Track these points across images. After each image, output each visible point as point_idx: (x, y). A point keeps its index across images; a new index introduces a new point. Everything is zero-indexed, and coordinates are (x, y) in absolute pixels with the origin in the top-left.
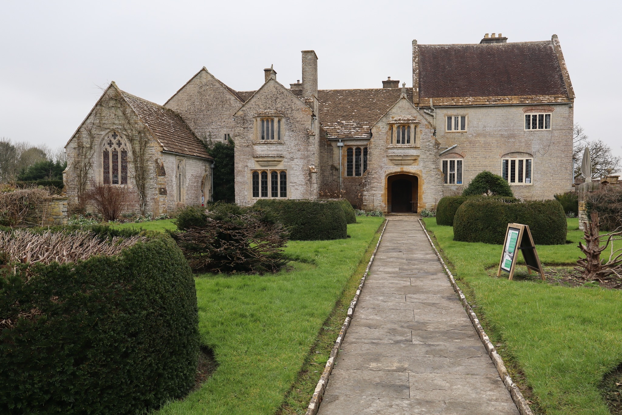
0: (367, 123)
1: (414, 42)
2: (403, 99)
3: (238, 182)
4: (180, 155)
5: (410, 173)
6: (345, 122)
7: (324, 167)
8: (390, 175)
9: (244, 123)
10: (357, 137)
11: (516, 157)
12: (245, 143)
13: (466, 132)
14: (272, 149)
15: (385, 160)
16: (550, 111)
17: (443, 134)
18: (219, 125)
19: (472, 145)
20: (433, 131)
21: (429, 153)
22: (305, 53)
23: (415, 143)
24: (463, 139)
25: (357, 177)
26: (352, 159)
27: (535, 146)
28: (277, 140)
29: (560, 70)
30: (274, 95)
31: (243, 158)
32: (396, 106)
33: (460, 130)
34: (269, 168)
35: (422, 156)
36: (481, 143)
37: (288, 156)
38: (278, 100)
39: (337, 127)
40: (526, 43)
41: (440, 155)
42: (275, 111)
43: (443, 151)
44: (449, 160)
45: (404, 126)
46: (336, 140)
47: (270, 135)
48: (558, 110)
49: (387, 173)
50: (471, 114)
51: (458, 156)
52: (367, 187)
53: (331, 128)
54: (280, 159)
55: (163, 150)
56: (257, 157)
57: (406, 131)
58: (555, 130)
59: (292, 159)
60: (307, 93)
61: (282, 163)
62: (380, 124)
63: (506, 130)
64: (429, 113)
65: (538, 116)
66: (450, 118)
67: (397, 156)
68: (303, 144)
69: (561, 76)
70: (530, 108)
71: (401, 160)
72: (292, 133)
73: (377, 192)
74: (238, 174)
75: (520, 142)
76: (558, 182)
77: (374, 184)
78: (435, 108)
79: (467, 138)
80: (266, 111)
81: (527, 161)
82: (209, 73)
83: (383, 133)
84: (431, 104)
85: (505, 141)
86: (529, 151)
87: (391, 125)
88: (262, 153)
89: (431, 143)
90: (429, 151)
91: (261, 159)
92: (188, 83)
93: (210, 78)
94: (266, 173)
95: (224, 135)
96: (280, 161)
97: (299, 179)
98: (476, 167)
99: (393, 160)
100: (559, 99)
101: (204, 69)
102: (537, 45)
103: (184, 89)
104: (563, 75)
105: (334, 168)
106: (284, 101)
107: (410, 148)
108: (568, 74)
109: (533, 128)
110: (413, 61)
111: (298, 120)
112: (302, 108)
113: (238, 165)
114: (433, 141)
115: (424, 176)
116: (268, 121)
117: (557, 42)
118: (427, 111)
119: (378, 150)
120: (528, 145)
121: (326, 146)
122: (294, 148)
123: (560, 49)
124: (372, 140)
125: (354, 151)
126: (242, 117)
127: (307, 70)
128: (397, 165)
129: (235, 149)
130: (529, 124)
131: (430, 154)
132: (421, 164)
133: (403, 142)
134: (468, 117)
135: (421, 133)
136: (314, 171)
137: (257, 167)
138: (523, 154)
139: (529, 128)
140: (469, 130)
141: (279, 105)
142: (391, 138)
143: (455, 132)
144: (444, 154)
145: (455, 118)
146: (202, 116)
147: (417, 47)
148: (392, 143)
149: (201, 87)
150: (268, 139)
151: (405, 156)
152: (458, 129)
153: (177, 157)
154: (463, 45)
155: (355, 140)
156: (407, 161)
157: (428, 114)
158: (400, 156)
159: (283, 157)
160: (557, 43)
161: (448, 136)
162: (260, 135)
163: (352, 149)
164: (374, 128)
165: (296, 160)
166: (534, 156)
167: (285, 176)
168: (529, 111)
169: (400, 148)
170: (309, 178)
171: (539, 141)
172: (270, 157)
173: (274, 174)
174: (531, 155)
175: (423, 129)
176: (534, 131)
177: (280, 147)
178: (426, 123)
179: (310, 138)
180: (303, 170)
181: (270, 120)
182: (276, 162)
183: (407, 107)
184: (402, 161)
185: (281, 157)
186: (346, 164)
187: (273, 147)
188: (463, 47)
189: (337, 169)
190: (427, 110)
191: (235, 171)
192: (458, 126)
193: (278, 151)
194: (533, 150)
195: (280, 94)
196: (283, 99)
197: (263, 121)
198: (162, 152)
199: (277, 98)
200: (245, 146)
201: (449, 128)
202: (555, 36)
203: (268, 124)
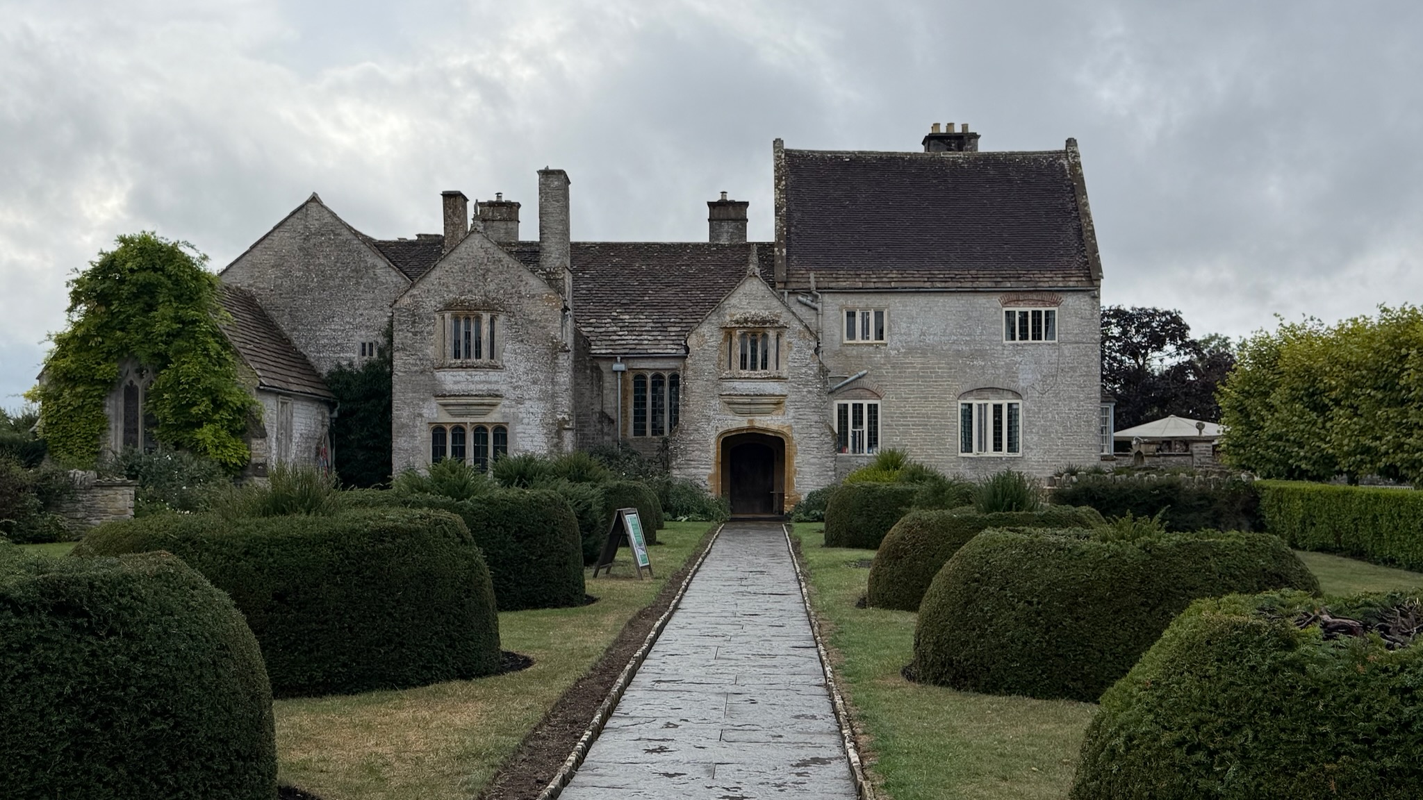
0: (678, 320)
1: (778, 143)
2: (753, 278)
3: (400, 449)
4: (282, 394)
5: (769, 431)
6: (627, 317)
7: (584, 415)
8: (726, 436)
9: (414, 322)
10: (656, 351)
11: (988, 399)
12: (416, 365)
13: (886, 345)
14: (477, 378)
15: (716, 402)
16: (1054, 303)
17: (837, 347)
18: (350, 323)
19: (898, 371)
20: (814, 344)
21: (805, 390)
22: (546, 174)
23: (777, 369)
24: (878, 358)
25: (655, 437)
26: (644, 398)
27: (1026, 376)
28: (489, 360)
29: (1078, 218)
30: (481, 264)
31: (413, 398)
32: (737, 291)
33: (872, 340)
34: (468, 420)
35: (793, 397)
36: (915, 367)
37: (512, 394)
38: (490, 277)
39: (610, 329)
40: (1012, 154)
41: (831, 392)
42: (484, 298)
43: (837, 383)
44: (850, 403)
45: (754, 334)
46: (611, 358)
47: (473, 349)
48: (1070, 301)
49: (721, 430)
50: (895, 307)
51: (868, 394)
52: (679, 461)
53: (597, 330)
54: (494, 401)
55: (261, 385)
56: (444, 396)
57: (759, 344)
58: (1066, 343)
59: (520, 401)
60: (551, 260)
61: (498, 408)
62: (705, 329)
63: (967, 343)
64: (809, 302)
65: (1030, 314)
66: (851, 315)
67: (741, 395)
68: (545, 369)
69: (1080, 231)
70: (1013, 297)
71: (750, 404)
72: (521, 345)
73: (700, 470)
74: (399, 432)
75: (995, 367)
76: (1073, 450)
77: (694, 454)
78: (820, 293)
79: (887, 356)
80: (463, 297)
81: (1010, 405)
82: (326, 208)
83: (713, 347)
84: (813, 285)
85: (966, 364)
86: (1012, 386)
87: (728, 332)
88: (456, 387)
89: (811, 369)
90: (805, 385)
91: (452, 401)
92: (275, 228)
93: (328, 219)
94: (463, 430)
95: (360, 345)
96: (494, 405)
97: (535, 444)
98: (907, 417)
99: (733, 403)
100: (1072, 279)
101: (314, 199)
102: (1035, 160)
103: (266, 241)
104: (1084, 230)
105: (605, 418)
106: (502, 277)
107: (768, 378)
108: (1092, 226)
109: (1021, 339)
110: (776, 186)
111: (533, 317)
112: (542, 294)
113: (401, 413)
114: (816, 367)
115: (796, 436)
116: (467, 319)
117: (1077, 155)
118: (804, 300)
119: (700, 382)
120: (1011, 372)
121: (588, 371)
122: (524, 377)
123: (1080, 171)
124: (689, 361)
125: (649, 382)
126: (409, 310)
127: (550, 210)
128: (742, 414)
129: (394, 378)
130: (1013, 330)
131: (809, 392)
132: (791, 413)
133: (754, 367)
134: (889, 314)
135: (790, 349)
136: (567, 426)
137: (445, 418)
138: (1001, 391)
139: (1013, 338)
140: (892, 341)
141: (492, 287)
142: (728, 359)
143: (862, 344)
144: (841, 390)
145: (863, 313)
146: (308, 302)
147: (783, 156)
148: (730, 369)
149: (307, 239)
150: (469, 357)
151: (757, 395)
152: (868, 338)
153: (280, 397)
154: (882, 153)
155: (652, 357)
156: (761, 406)
157: (806, 305)
158: (747, 395)
159: (501, 396)
160: (1074, 158)
161: (849, 351)
162: (450, 349)
163: (644, 377)
164: (693, 336)
165: (528, 404)
166: (1025, 397)
167: (505, 437)
168: (1012, 304)
169: (748, 378)
170: (555, 440)
171: (1033, 366)
172: (472, 396)
173: (480, 431)
174: (1017, 395)
175: (794, 341)
176: (1021, 345)
177: (493, 376)
178: (800, 328)
179: (560, 357)
180: (544, 424)
181: (472, 317)
182: (485, 407)
183: (760, 294)
184: (752, 407)
185: (497, 396)
186: (631, 410)
187: (479, 376)
188: (881, 158)
189: (611, 421)
190: (803, 296)
191: (394, 426)
192: (868, 333)
193: (490, 383)
194: (1022, 383)
195: (494, 263)
196: (501, 273)
197: (456, 320)
198: (258, 389)
199: (488, 270)
200: (416, 372)
201: (851, 334)
202: (1071, 142)
203: (468, 327)
